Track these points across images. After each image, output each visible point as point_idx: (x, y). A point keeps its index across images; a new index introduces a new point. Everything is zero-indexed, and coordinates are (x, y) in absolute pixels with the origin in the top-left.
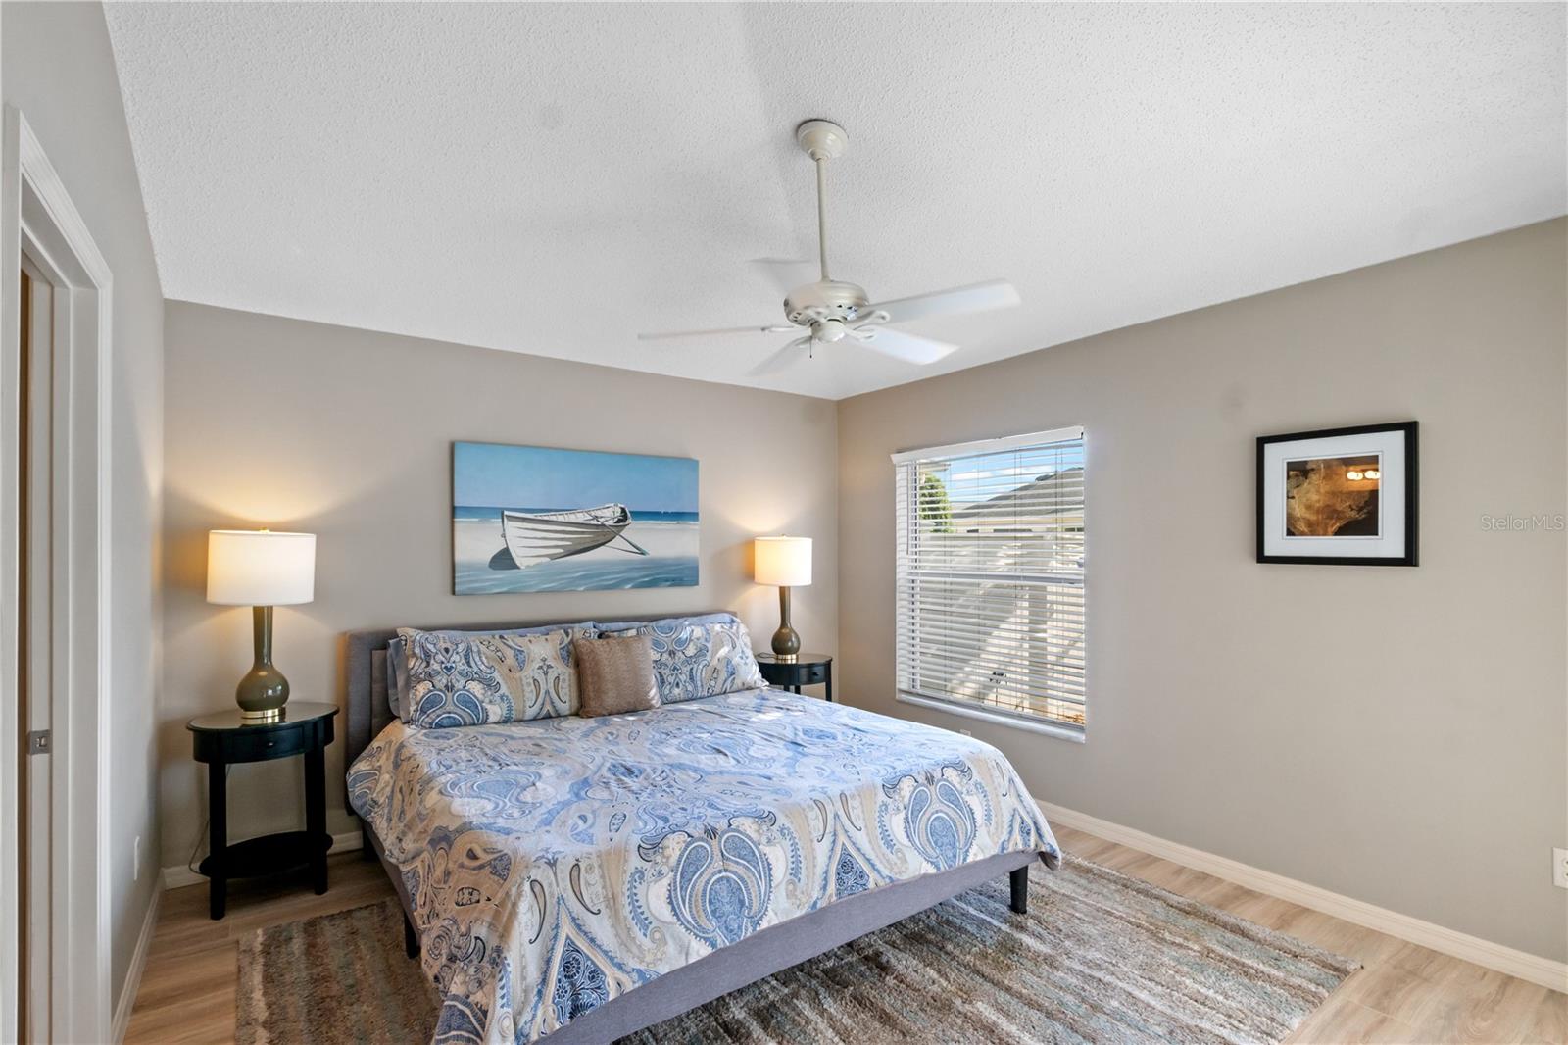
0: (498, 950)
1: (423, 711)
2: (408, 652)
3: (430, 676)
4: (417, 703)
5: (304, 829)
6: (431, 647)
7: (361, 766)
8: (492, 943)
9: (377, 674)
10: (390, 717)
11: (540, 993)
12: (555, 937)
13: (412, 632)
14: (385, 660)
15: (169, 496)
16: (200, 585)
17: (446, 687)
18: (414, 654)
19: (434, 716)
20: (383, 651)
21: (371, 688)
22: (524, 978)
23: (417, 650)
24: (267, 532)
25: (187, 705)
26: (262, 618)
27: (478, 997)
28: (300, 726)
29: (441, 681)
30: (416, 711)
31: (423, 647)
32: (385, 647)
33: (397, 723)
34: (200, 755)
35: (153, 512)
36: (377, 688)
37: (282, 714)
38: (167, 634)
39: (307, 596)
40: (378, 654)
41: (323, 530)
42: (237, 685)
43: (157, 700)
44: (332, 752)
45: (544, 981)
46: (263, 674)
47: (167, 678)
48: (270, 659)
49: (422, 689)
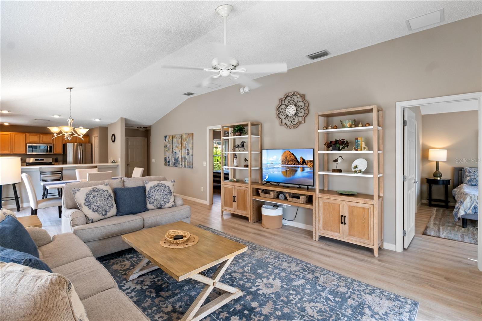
0: (463, 202)
1: (468, 182)
2: (466, 171)
3: (470, 176)
4: (467, 180)
5: (445, 199)
6: (471, 171)
7: (455, 189)
8: (462, 201)
9: (460, 175)
10: (462, 183)
11: (469, 209)
12: (473, 203)
13: (467, 168)
14: (461, 173)
15: (423, 145)
16: (428, 158)
17: (474, 178)
18: (467, 172)
19: (470, 183)
20: (461, 171)
21: (459, 178)
22: (467, 206)
23: (468, 171)
24: (438, 150)
25: (426, 176)
26: (437, 163)
27: (460, 206)
28: (443, 180)
29: (473, 177)
30: (467, 182)
31: (469, 170)
32: (462, 170)
33: (463, 184)
34: (427, 182)
35: (421, 147)
36: (460, 178)
37: (441, 178)
38: (423, 165)
39: (446, 160)
40: (460, 172)
41: (448, 149)
42: (433, 174)
43: (421, 175)
44: (450, 186)
45: (470, 207)
46: (437, 172)
47: (423, 172)
48: (439, 169)
49: (468, 178)
